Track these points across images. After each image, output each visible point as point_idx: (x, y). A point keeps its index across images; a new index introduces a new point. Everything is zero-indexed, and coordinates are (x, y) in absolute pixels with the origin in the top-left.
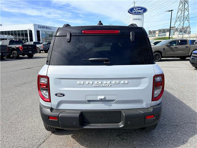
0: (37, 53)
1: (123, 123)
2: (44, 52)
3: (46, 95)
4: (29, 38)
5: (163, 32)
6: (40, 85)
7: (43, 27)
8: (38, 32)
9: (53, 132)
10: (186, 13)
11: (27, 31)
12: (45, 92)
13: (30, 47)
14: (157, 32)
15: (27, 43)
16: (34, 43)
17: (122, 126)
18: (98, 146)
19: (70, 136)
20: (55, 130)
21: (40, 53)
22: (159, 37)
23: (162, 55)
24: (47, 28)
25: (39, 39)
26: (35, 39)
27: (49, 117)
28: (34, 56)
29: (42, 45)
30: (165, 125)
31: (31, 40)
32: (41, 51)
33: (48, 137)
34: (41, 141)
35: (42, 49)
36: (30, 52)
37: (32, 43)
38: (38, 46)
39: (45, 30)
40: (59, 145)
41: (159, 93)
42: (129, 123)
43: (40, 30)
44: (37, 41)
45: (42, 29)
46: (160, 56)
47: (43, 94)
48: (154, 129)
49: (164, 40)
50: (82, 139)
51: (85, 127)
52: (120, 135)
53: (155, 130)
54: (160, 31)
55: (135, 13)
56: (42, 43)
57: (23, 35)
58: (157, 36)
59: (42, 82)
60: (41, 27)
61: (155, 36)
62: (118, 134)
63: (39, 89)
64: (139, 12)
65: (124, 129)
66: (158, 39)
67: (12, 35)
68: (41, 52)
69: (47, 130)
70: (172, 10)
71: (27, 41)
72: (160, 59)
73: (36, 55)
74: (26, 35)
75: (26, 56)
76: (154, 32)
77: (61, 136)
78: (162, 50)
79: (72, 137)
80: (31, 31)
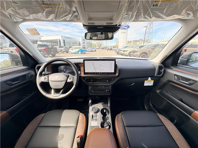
2: (66, 52)
4: (59, 44)
5: (135, 42)
7: (67, 38)
10: (151, 30)
11: (57, 40)
13: (52, 49)
14: (132, 42)
24: (69, 38)
26: (62, 45)
29: (64, 48)
36: (52, 53)
43: (65, 39)
55: (122, 28)
57: (55, 42)
64: (125, 28)
67: (49, 42)
68: (64, 52)
74: (57, 42)
76: (131, 42)
80: (60, 40)
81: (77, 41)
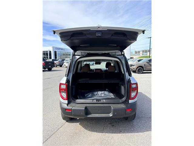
0: (55, 67)
1: (112, 114)
2: (59, 66)
3: (64, 96)
4: (49, 56)
5: (145, 52)
6: (61, 89)
7: (59, 49)
8: (55, 52)
9: (67, 121)
11: (47, 51)
12: (63, 93)
13: (50, 63)
14: (141, 52)
15: (48, 60)
16: (53, 60)
17: (112, 115)
18: (97, 130)
19: (78, 124)
20: (68, 119)
21: (56, 67)
22: (142, 56)
23: (143, 69)
24: (62, 49)
25: (56, 57)
26: (53, 57)
27: (66, 109)
28: (53, 69)
29: (58, 61)
30: (142, 117)
31: (50, 58)
32: (57, 66)
33: (64, 124)
34: (60, 126)
35: (58, 64)
36: (50, 67)
37: (51, 60)
38: (55, 62)
39: (60, 50)
40: (71, 129)
41: (135, 95)
42: (116, 113)
43: (56, 50)
44: (54, 59)
45: (58, 50)
46: (142, 70)
47: (62, 95)
48: (134, 119)
49: (145, 59)
50: (86, 125)
51: (88, 116)
52: (111, 123)
53: (135, 121)
54: (143, 51)
56: (58, 60)
57: (44, 54)
58: (141, 54)
59: (62, 87)
60: (57, 49)
61: (140, 55)
62: (110, 123)
63: (60, 92)
65: (113, 118)
66: (142, 57)
69: (64, 119)
70: (151, 37)
71: (47, 58)
72: (142, 72)
73: (54, 69)
74: (47, 54)
75: (47, 69)
76: (139, 52)
77: (73, 124)
78: (143, 66)
79: (80, 124)
80: (50, 52)
81: (70, 53)
